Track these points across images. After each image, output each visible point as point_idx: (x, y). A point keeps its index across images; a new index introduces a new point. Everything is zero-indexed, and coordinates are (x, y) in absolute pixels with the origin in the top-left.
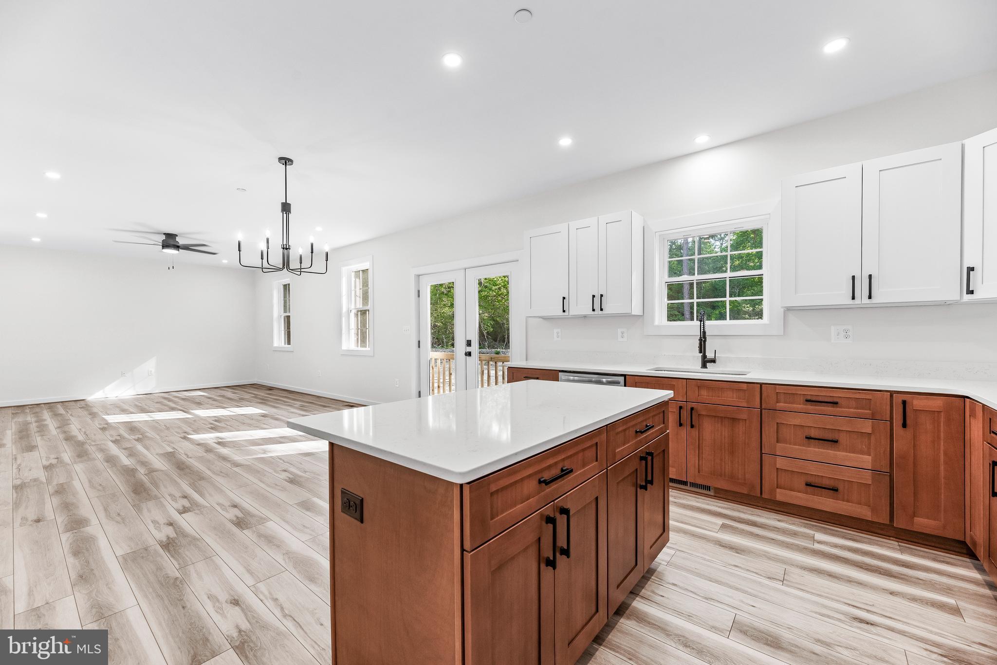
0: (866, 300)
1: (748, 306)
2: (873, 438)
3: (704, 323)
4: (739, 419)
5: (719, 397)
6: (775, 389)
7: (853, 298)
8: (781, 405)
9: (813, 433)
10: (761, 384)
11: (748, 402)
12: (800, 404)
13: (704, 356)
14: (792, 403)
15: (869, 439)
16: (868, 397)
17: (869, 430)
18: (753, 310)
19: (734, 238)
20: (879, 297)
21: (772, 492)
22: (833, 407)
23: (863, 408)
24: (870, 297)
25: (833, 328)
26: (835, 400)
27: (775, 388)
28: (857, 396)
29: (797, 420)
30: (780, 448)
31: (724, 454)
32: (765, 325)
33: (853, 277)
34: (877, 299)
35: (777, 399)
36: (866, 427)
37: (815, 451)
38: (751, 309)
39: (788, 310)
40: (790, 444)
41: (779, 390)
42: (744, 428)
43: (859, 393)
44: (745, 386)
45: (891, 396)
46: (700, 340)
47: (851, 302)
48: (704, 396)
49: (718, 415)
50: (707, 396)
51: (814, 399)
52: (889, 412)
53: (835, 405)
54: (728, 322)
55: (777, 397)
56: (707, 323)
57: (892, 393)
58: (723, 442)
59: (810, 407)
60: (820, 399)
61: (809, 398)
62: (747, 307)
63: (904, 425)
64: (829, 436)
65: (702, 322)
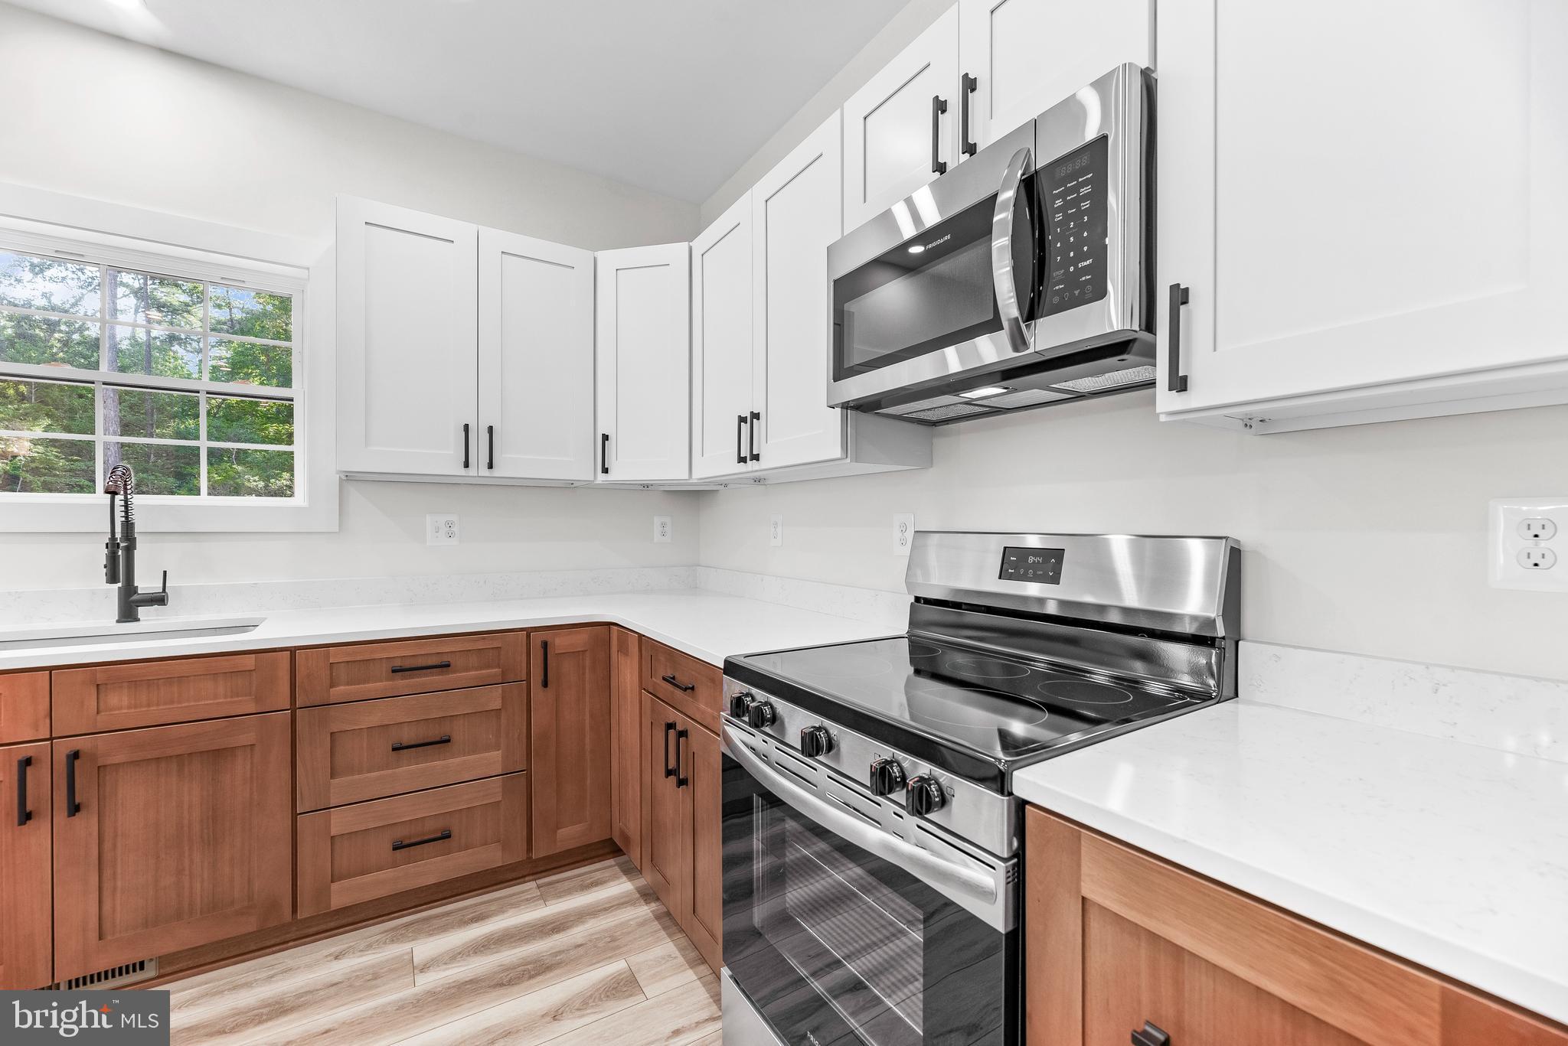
0: (484, 471)
1: (256, 478)
2: (503, 714)
3: (126, 501)
4: (233, 750)
5: (172, 702)
6: (327, 655)
7: (466, 465)
8: (340, 691)
9: (408, 736)
10: (293, 651)
11: (258, 700)
12: (382, 681)
13: (129, 590)
14: (365, 681)
15: (499, 718)
16: (496, 644)
17: (496, 704)
18: (266, 486)
19: (229, 356)
20: (505, 468)
21: (322, 893)
22: (441, 674)
23: (488, 667)
24: (490, 466)
25: (428, 518)
26: (445, 659)
27: (328, 653)
28: (480, 645)
29: (374, 716)
30: (340, 789)
31: (187, 854)
32: (298, 510)
33: (466, 427)
34: (501, 470)
35: (331, 678)
36: (493, 698)
37: (412, 771)
38: (261, 484)
39: (349, 478)
40: (360, 772)
41: (336, 656)
42: (248, 767)
43: (484, 638)
44: (250, 662)
45: (528, 636)
46: (113, 546)
47: (462, 471)
48: (121, 708)
49: (169, 752)
50: (129, 707)
51: (408, 664)
52: (524, 665)
53: (445, 669)
54: (204, 499)
55: (331, 674)
56: (137, 500)
57: (529, 631)
58: (186, 822)
59: (402, 683)
60: (421, 662)
61: (398, 663)
62: (255, 481)
63: (545, 684)
64: (434, 733)
65: (119, 498)
